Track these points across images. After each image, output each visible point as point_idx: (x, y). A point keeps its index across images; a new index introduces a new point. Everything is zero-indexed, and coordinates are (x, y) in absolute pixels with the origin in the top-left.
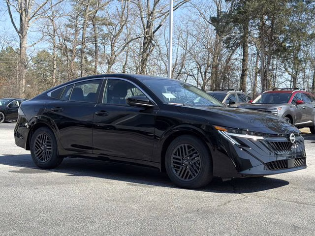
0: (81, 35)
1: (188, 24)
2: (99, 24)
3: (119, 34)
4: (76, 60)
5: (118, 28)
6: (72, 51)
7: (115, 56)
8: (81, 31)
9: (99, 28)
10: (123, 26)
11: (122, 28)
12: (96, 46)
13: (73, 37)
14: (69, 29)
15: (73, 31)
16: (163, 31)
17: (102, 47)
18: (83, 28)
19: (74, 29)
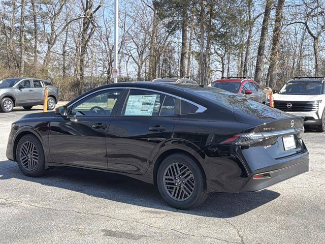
0: (19, 13)
1: (126, 6)
2: (38, 3)
3: (58, 13)
4: (15, 38)
5: (58, 7)
6: (10, 29)
7: (56, 36)
8: (20, 9)
9: (38, 7)
10: (62, 5)
11: (62, 7)
12: (35, 25)
13: (12, 15)
14: (7, 6)
15: (11, 9)
16: (102, 12)
17: (41, 25)
18: (22, 6)
19: (12, 7)
